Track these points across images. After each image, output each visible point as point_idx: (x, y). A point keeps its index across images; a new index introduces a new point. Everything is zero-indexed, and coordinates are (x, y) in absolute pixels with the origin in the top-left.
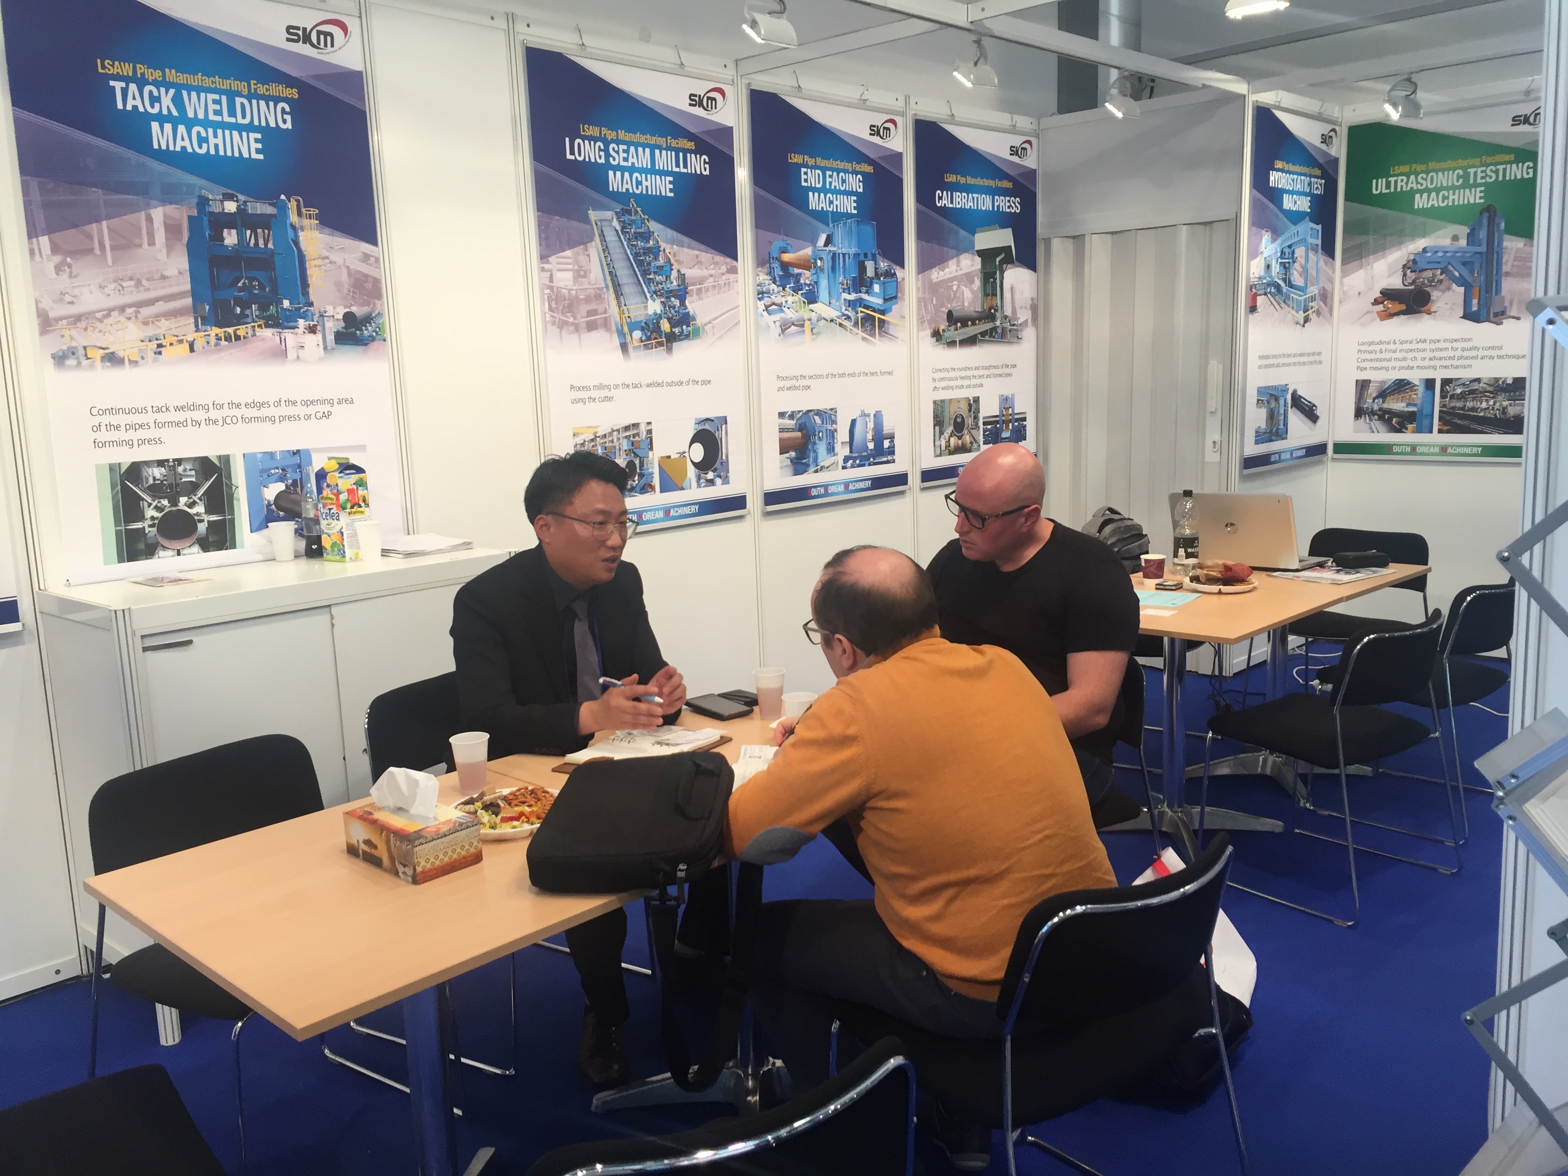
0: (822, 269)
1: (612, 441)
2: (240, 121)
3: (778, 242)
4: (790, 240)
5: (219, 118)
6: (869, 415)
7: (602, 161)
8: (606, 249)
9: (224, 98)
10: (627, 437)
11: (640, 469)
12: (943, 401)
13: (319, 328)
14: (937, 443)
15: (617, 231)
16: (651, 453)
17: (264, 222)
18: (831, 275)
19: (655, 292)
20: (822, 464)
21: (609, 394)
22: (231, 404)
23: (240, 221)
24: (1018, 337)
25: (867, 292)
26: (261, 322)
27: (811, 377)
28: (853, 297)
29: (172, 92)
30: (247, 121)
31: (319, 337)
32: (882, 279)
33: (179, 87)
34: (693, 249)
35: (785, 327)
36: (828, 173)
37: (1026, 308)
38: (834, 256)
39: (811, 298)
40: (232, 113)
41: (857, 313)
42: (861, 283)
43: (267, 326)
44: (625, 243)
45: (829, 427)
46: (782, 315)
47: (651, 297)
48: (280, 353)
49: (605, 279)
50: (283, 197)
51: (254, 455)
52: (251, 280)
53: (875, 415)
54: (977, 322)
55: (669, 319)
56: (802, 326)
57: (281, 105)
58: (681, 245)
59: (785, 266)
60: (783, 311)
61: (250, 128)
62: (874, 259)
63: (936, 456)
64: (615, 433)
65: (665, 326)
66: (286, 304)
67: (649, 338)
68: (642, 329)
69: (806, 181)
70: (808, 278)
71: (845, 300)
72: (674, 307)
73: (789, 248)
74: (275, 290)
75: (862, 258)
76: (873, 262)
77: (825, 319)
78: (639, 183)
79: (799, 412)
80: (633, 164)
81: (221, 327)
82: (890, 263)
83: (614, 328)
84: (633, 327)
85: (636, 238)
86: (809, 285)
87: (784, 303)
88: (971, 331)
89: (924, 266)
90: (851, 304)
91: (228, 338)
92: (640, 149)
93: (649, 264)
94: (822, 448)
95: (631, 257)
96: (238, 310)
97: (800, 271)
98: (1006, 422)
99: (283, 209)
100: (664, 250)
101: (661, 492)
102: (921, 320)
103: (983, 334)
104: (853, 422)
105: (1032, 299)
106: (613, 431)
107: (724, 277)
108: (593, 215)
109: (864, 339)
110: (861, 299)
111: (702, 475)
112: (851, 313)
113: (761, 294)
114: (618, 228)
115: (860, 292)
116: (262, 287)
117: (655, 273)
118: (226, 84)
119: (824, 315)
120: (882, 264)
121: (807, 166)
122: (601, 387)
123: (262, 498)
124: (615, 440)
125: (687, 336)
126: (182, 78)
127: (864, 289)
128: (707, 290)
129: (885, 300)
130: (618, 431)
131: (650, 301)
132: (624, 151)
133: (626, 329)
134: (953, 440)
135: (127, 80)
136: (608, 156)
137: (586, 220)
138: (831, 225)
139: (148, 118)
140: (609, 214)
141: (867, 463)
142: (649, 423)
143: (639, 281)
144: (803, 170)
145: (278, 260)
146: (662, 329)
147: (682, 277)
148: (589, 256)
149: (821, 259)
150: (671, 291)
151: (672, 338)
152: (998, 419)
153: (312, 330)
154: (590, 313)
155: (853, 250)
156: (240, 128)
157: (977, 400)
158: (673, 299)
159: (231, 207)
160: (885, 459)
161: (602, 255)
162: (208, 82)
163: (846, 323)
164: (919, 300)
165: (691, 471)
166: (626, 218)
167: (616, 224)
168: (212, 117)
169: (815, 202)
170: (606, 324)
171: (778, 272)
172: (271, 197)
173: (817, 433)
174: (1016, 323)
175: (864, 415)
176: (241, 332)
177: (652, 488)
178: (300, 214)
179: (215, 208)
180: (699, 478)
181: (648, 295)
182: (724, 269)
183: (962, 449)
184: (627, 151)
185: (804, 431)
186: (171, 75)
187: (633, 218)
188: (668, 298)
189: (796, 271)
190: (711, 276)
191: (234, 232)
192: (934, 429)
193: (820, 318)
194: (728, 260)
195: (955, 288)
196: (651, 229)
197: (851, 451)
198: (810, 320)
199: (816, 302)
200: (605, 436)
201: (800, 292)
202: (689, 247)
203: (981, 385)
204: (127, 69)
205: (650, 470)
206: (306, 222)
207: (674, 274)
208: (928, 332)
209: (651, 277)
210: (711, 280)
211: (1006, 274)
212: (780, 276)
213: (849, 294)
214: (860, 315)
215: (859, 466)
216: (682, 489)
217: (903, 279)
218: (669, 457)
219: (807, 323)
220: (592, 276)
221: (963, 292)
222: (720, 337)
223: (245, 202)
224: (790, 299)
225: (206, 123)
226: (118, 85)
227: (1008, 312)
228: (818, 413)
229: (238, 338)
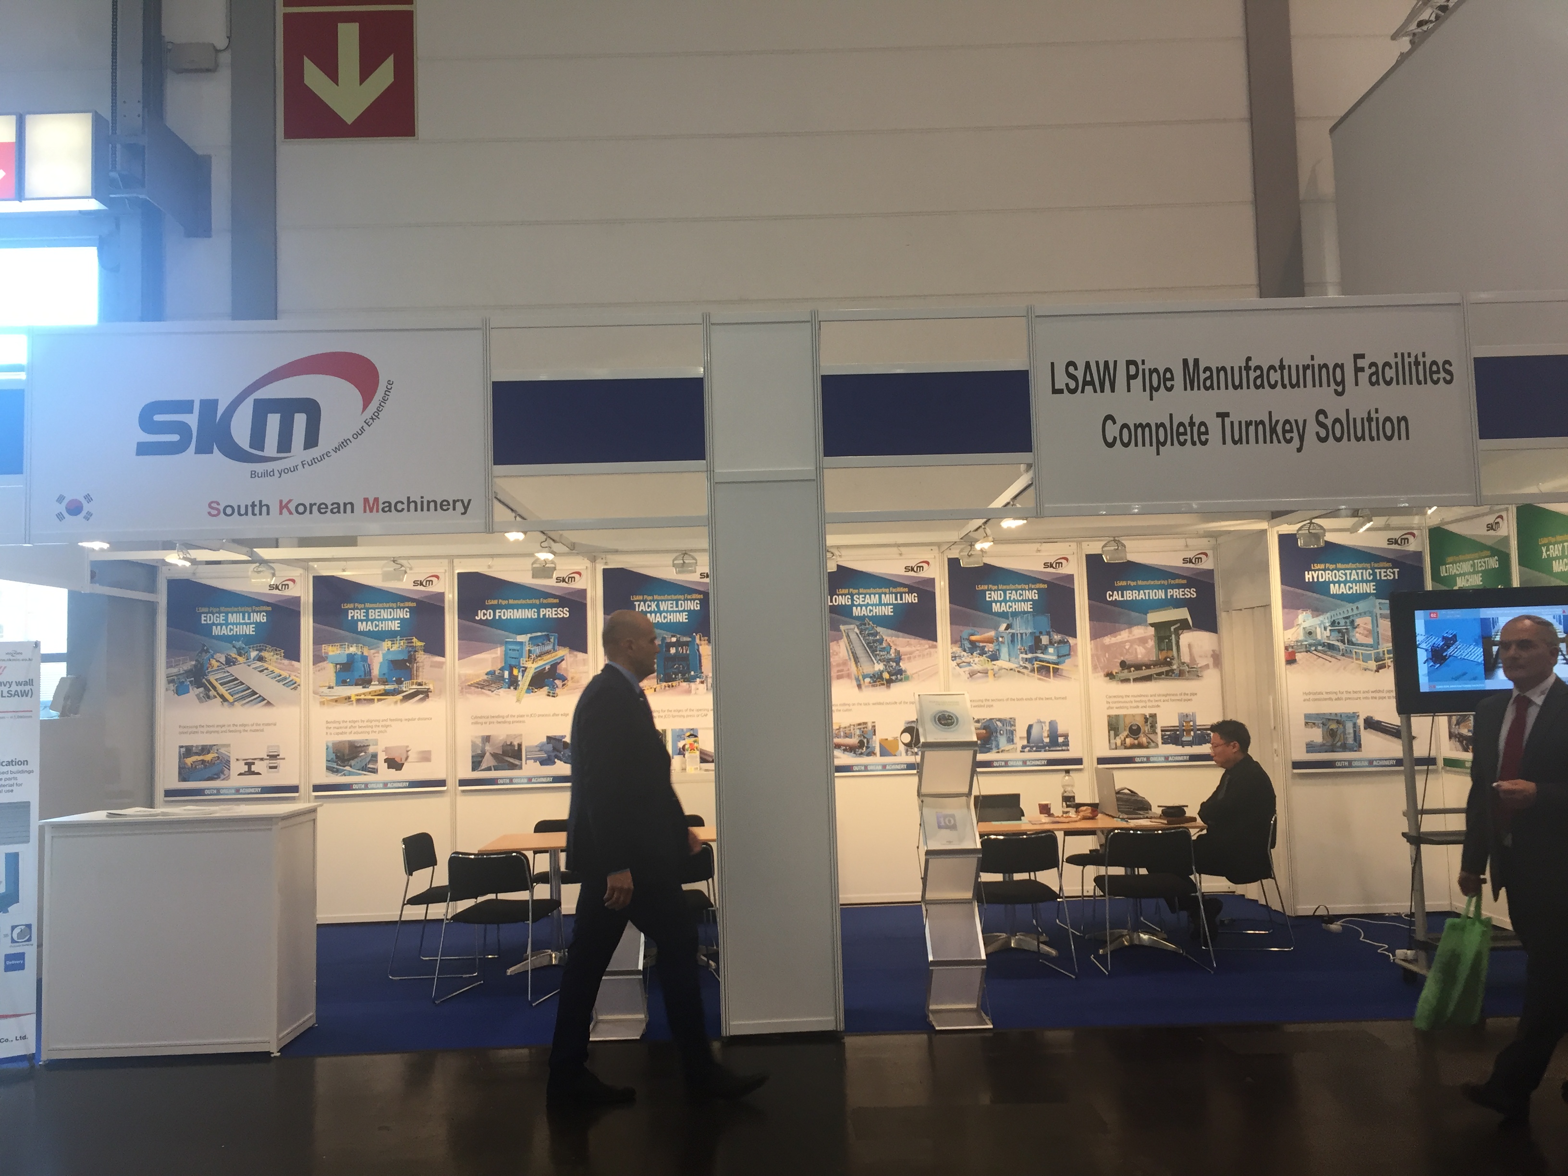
0: (1003, 643)
1: (850, 730)
2: (680, 609)
3: (966, 631)
4: (976, 629)
5: (672, 609)
6: (1044, 723)
7: (850, 603)
8: (850, 642)
9: (675, 602)
10: (860, 729)
11: (867, 744)
12: (1117, 716)
13: (705, 682)
14: (1113, 741)
15: (857, 634)
16: (874, 737)
17: (686, 644)
18: (1011, 646)
19: (880, 660)
20: (1002, 749)
21: (850, 708)
22: (668, 711)
23: (678, 644)
24: (1198, 676)
25: (1042, 653)
26: (682, 680)
27: (992, 700)
28: (1029, 656)
29: (656, 602)
30: (683, 609)
31: (705, 684)
32: (1056, 645)
33: (658, 601)
34: (905, 638)
35: (972, 675)
36: (1008, 592)
37: (1207, 657)
38: (1013, 635)
39: (994, 657)
40: (677, 606)
41: (1034, 665)
42: (1036, 646)
43: (684, 681)
44: (862, 639)
45: (1008, 728)
46: (971, 668)
47: (877, 662)
48: (689, 692)
49: (849, 655)
50: (694, 634)
51: (675, 729)
52: (679, 665)
53: (1050, 723)
54: (1152, 667)
55: (889, 673)
56: (987, 673)
57: (696, 601)
58: (898, 637)
59: (973, 643)
60: (971, 666)
61: (684, 611)
62: (1048, 634)
63: (1111, 749)
64: (852, 727)
65: (886, 676)
66: (692, 673)
67: (875, 682)
68: (871, 677)
69: (989, 598)
70: (991, 648)
71: (1022, 658)
72: (892, 667)
73: (976, 633)
74: (688, 668)
75: (1037, 634)
76: (1048, 637)
77: (1005, 669)
78: (871, 611)
79: (984, 719)
80: (868, 603)
81: (666, 682)
82: (1063, 636)
83: (853, 677)
84: (864, 677)
85: (868, 636)
86: (991, 651)
87: (972, 662)
88: (1145, 672)
89: (1095, 635)
90: (1030, 660)
91: (669, 686)
92: (872, 596)
93: (876, 647)
94: (1002, 740)
95: (865, 645)
96: (674, 676)
97: (985, 644)
98: (1188, 732)
99: (694, 638)
100: (886, 640)
101: (881, 756)
102: (1095, 668)
103: (1159, 674)
104: (1030, 727)
105: (1213, 651)
106: (851, 725)
107: (927, 651)
108: (842, 627)
109: (1039, 679)
110: (1038, 657)
111: (909, 749)
112: (1028, 665)
113: (954, 658)
114: (858, 632)
115: (1036, 653)
116: (683, 668)
117: (880, 651)
118: (674, 597)
119: (1004, 667)
120: (1056, 637)
121: (991, 590)
122: (844, 704)
123: (677, 746)
124: (852, 729)
125: (901, 680)
126: (659, 598)
127: (1039, 651)
128: (915, 657)
129: (1059, 657)
130: (854, 725)
131: (876, 664)
132: (862, 598)
133: (861, 677)
134: (1128, 741)
135: (640, 601)
136: (853, 600)
137: (839, 630)
138: (1010, 618)
139: (647, 612)
140: (852, 626)
141: (1043, 750)
142: (873, 722)
143: (869, 655)
144: (987, 593)
145: (690, 658)
146: (884, 677)
147: (898, 652)
148: (839, 646)
149: (1002, 637)
150: (890, 659)
151: (889, 682)
152: (1178, 728)
153: (702, 682)
154: (838, 671)
155: (1029, 631)
156: (680, 612)
157: (1154, 716)
158: (891, 663)
159: (674, 640)
160: (1060, 749)
161: (848, 645)
162: (669, 597)
163: (1023, 670)
164: (1092, 656)
165: (902, 748)
166: (863, 627)
167: (856, 630)
168: (669, 609)
169: (996, 608)
170: (849, 676)
171: (967, 645)
172: (690, 636)
173: (999, 731)
174: (1195, 666)
175: (1040, 722)
176: (674, 684)
177: (875, 754)
178: (700, 640)
179: (668, 641)
180: (907, 751)
181: (875, 662)
182: (927, 646)
183: (1140, 746)
184: (865, 598)
185: (988, 730)
186: (656, 597)
187: (867, 626)
188: (889, 662)
189: (981, 644)
190: (918, 650)
191: (674, 648)
192: (1109, 732)
193: (1001, 669)
194: (931, 642)
195: (1127, 647)
196: (878, 631)
197: (1028, 742)
198: (993, 670)
199: (998, 660)
200: (845, 728)
201: (984, 656)
202: (903, 637)
203: (1158, 706)
204: (641, 598)
205: (874, 745)
206: (703, 642)
207: (892, 651)
208: (1102, 674)
209: (878, 652)
210: (918, 652)
211: (1181, 636)
212: (969, 648)
213: (1026, 654)
214: (1036, 666)
215: (1036, 751)
216: (895, 755)
217: (1076, 644)
218: (887, 739)
219: (990, 672)
220: (841, 655)
221: (1136, 649)
222: (924, 681)
223: (679, 638)
224: (977, 660)
225: (667, 612)
226: (637, 603)
227: (1186, 658)
228: (1000, 720)
229: (672, 686)
